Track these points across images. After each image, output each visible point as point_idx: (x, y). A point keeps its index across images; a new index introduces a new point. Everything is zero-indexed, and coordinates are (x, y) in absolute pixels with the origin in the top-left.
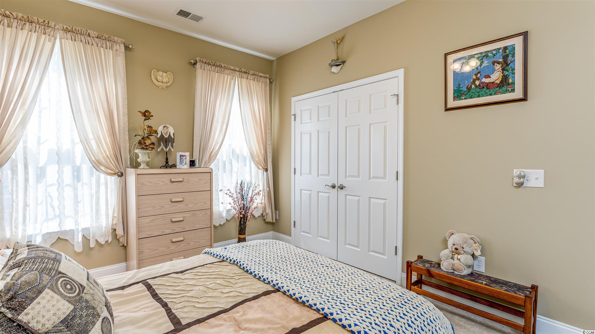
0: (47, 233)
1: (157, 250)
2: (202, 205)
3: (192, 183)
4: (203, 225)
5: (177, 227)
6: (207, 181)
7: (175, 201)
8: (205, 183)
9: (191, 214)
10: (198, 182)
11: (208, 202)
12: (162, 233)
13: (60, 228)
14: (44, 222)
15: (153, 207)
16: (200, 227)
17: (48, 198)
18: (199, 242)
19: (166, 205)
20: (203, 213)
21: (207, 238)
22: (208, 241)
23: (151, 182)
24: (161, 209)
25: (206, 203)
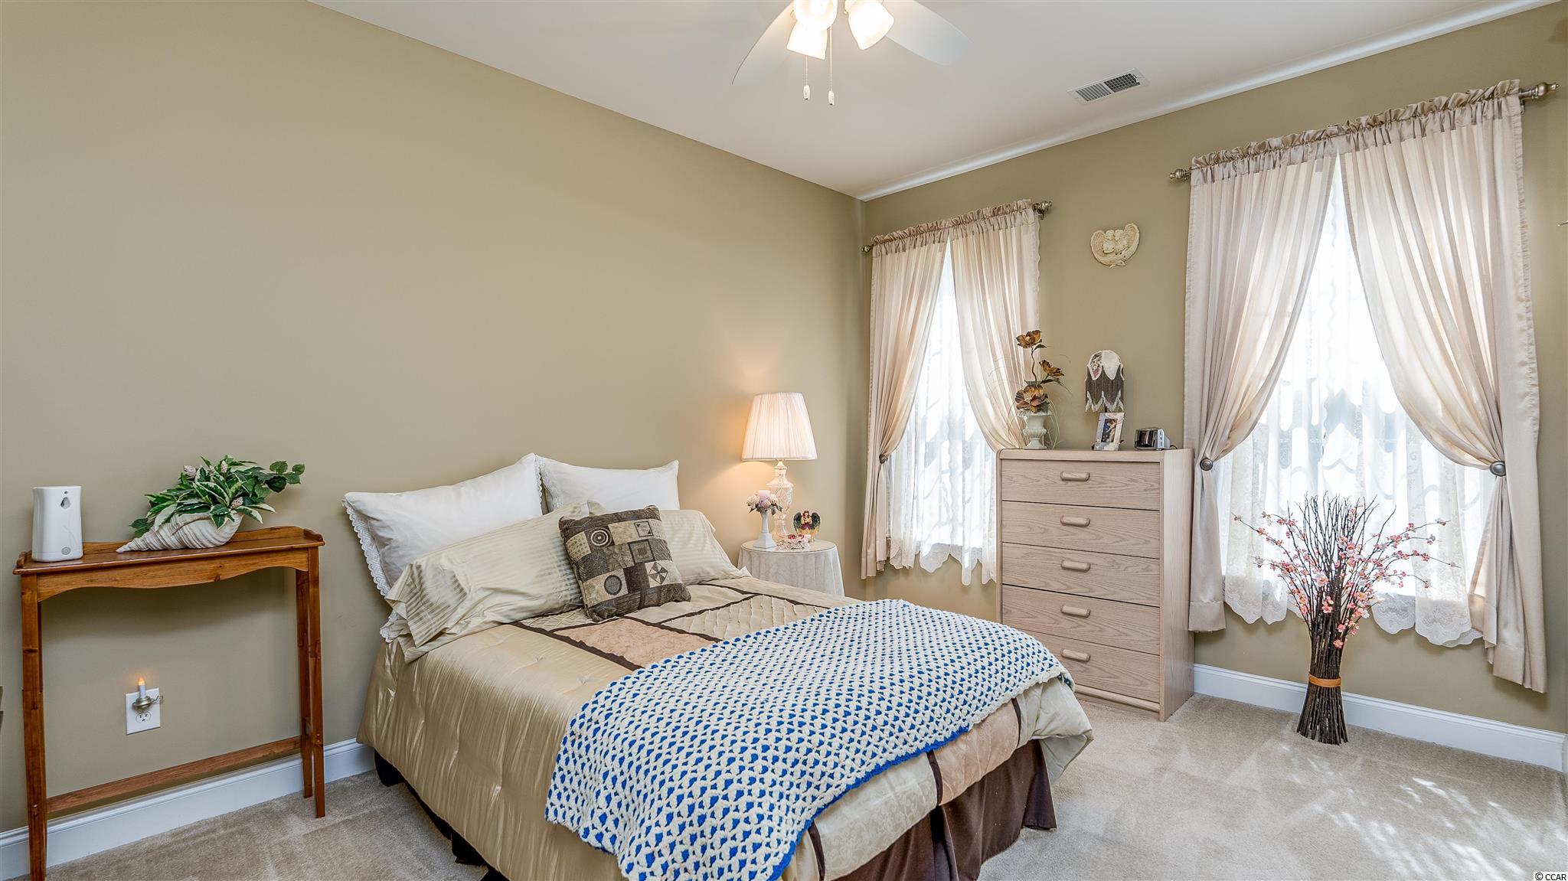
0: (939, 544)
1: (1035, 617)
2: (1138, 544)
3: (1110, 485)
4: (1138, 597)
5: (1076, 584)
6: (1152, 485)
7: (1068, 522)
8: (1146, 490)
9: (1108, 560)
10: (1127, 485)
11: (1152, 540)
12: (1045, 586)
13: (952, 540)
14: (935, 526)
15: (1029, 527)
16: (1131, 599)
17: (942, 489)
18: (1127, 635)
19: (1051, 528)
20: (1138, 566)
21: (1150, 634)
22: (1152, 642)
23: (1024, 477)
24: (1044, 535)
25: (1147, 542)
